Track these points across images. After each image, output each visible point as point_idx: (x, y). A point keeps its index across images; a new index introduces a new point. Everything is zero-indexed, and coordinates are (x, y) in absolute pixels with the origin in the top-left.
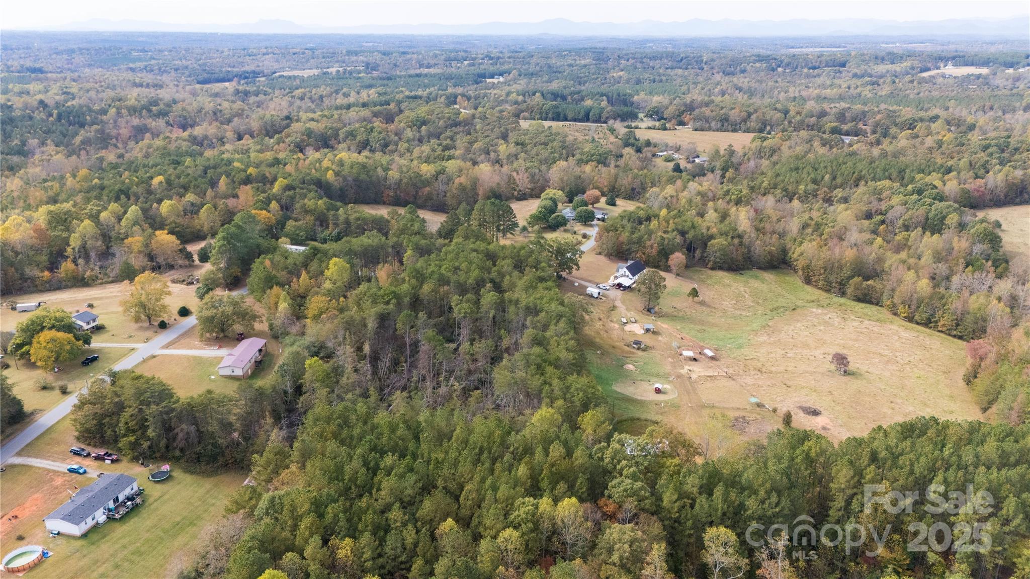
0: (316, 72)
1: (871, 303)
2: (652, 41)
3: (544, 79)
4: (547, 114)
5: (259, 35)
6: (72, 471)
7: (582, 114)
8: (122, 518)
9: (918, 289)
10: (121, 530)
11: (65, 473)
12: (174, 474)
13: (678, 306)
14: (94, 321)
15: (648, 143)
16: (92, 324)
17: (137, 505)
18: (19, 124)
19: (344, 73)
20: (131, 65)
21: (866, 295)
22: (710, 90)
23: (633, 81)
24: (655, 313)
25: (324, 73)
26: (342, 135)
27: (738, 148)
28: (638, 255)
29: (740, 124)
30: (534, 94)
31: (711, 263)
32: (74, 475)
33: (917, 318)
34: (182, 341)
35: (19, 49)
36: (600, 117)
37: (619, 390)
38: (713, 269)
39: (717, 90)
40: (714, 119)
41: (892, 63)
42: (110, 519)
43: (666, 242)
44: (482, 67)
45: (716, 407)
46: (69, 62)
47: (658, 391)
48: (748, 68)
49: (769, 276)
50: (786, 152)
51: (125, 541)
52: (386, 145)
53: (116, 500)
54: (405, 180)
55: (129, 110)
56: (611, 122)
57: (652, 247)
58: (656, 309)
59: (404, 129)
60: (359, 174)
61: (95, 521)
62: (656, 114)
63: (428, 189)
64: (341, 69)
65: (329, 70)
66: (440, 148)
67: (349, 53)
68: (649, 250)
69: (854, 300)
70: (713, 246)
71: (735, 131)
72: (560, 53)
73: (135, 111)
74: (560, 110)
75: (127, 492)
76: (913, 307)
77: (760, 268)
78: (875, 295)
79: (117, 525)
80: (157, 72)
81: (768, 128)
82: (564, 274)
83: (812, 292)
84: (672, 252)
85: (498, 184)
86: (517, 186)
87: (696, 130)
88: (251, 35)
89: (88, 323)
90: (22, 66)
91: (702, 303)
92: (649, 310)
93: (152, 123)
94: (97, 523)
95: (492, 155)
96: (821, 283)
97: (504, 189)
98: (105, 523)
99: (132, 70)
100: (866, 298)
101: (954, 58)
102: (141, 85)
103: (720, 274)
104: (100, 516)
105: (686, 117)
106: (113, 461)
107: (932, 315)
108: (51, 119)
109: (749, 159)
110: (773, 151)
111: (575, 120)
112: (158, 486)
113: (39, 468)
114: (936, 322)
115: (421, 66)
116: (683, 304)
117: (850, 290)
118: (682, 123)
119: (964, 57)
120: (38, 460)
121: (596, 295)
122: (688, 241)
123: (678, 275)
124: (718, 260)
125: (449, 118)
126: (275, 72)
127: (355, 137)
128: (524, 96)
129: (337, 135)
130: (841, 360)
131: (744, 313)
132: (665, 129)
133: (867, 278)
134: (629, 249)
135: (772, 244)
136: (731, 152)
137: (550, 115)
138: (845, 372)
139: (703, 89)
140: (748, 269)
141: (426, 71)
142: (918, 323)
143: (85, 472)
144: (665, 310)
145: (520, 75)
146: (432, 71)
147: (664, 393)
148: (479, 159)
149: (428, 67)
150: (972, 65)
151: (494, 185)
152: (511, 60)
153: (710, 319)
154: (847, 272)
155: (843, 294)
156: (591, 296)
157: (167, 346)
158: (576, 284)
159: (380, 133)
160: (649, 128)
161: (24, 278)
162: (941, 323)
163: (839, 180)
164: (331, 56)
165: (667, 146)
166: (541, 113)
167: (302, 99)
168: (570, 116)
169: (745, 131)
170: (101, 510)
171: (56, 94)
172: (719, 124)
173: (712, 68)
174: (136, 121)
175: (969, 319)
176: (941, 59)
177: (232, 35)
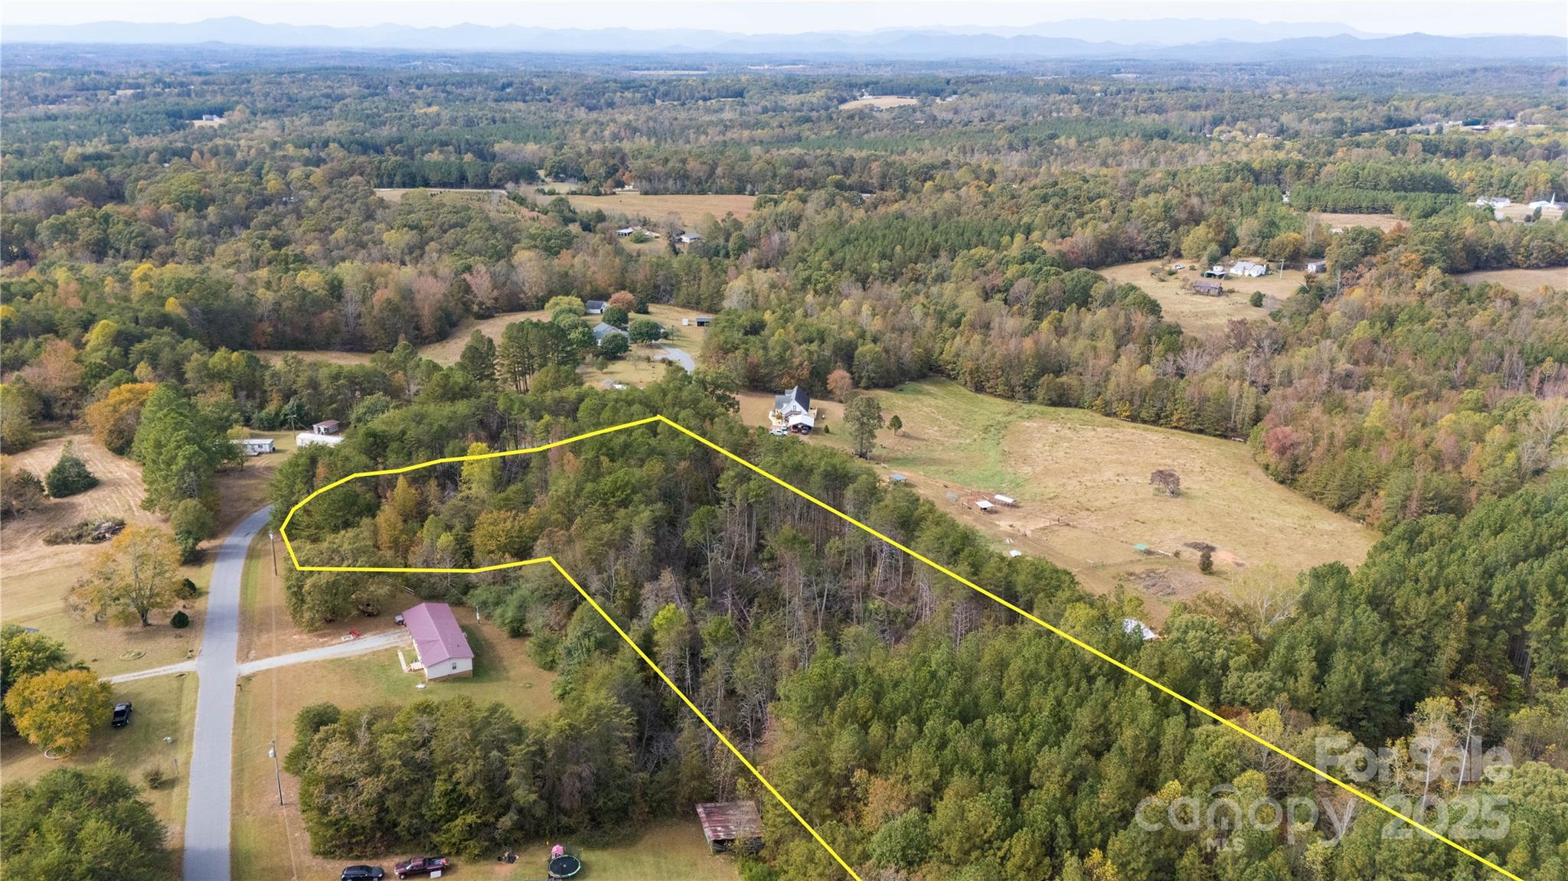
1: (1068, 405)
2: (417, 57)
4: (391, 176)
15: (601, 216)
21: (1061, 396)
23: (461, 122)
28: (784, 381)
33: (1142, 415)
36: (487, 178)
40: (668, 176)
41: (800, 92)
45: (1107, 565)
57: (802, 366)
62: (564, 171)
63: (327, 314)
68: (799, 371)
69: (1048, 405)
70: (863, 355)
71: (703, 192)
76: (1137, 402)
77: (912, 379)
78: (1072, 395)
83: (990, 403)
84: (829, 372)
85: (445, 295)
86: (475, 296)
87: (647, 193)
91: (905, 435)
92: (862, 456)
96: (1000, 388)
97: (453, 303)
100: (1062, 400)
101: (867, 85)
107: (1161, 410)
109: (768, 232)
114: (1168, 417)
117: (1041, 393)
118: (615, 184)
119: (877, 83)
123: (842, 402)
124: (872, 375)
130: (1167, 478)
132: (599, 194)
133: (1059, 374)
134: (769, 373)
137: (398, 179)
138: (1172, 492)
142: (1146, 422)
150: (892, 94)
151: (441, 298)
154: (1030, 371)
155: (1031, 399)
160: (575, 193)
162: (1175, 418)
169: (717, 193)
172: (679, 184)
173: (565, 100)
175: (1210, 408)
176: (851, 86)
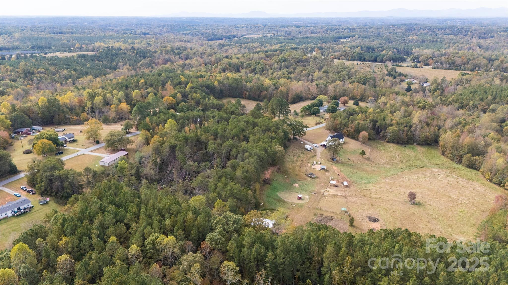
0: (261, 36)
1: (475, 169)
3: (371, 40)
4: (355, 57)
5: (247, 18)
6: (15, 195)
7: (373, 58)
8: (18, 216)
9: (497, 164)
10: (15, 220)
11: (13, 196)
12: (50, 202)
13: (352, 158)
14: (73, 138)
15: (400, 74)
16: (71, 139)
17: (26, 212)
18: (119, 56)
19: (274, 36)
20: (185, 32)
21: (472, 165)
22: (462, 47)
24: (337, 161)
25: (264, 37)
26: (245, 65)
27: (448, 79)
28: (344, 131)
29: (461, 66)
30: (357, 47)
31: (387, 139)
32: (16, 197)
33: (494, 180)
34: (100, 150)
35: (145, 25)
36: (382, 60)
37: (279, 195)
38: (388, 142)
39: (466, 47)
42: (13, 216)
43: (360, 126)
44: (342, 33)
45: (322, 210)
46: (161, 30)
47: (299, 198)
48: (495, 35)
49: (421, 149)
50: (474, 82)
51: (13, 225)
52: (263, 71)
53: (19, 209)
54: (255, 87)
55: (166, 52)
56: (387, 62)
57: (352, 127)
58: (337, 159)
59: (274, 63)
60: (232, 83)
61: (6, 215)
62: (416, 59)
63: (266, 92)
64: (272, 35)
65: (267, 35)
66: (287, 73)
67: (281, 27)
68: (350, 129)
69: (466, 167)
70: (389, 130)
71: (457, 70)
72: (388, 27)
73: (168, 52)
74: (362, 55)
75: (25, 206)
76: (493, 173)
78: (478, 165)
79: (14, 218)
80: (194, 35)
81: (477, 69)
82: (297, 137)
83: (444, 160)
84: (362, 131)
85: (301, 91)
86: (311, 93)
87: (434, 68)
88: (244, 19)
89: (70, 138)
90: (141, 32)
91: (368, 159)
92: (333, 159)
93: (173, 58)
94: (8, 216)
95: (310, 77)
96: (449, 155)
97: (304, 94)
98: (11, 217)
99: (184, 34)
100: (472, 166)
102: (182, 41)
103: (391, 145)
104: (9, 214)
105: (430, 61)
106: (32, 194)
107: (503, 179)
108: (133, 54)
109: (452, 85)
110: (469, 81)
111: (369, 61)
112: (40, 206)
113: (6, 192)
114: (505, 183)
115: (312, 33)
116: (356, 158)
117: (464, 161)
118: (427, 65)
120: (8, 189)
121: (309, 149)
122: (377, 126)
123: (364, 143)
124: (391, 137)
125: (297, 59)
126: (243, 36)
127: (250, 66)
128: (351, 48)
129: (243, 65)
130: (412, 196)
131: (389, 167)
132: (416, 67)
133: (473, 155)
134: (340, 128)
135: (429, 132)
136: (443, 81)
138: (414, 203)
139: (458, 46)
140: (411, 144)
141: (313, 35)
142: (495, 184)
143: (20, 196)
144: (343, 160)
145: (359, 38)
146: (316, 35)
147: (302, 200)
148: (302, 79)
149: (315, 34)
151: (299, 91)
152: (359, 30)
153: (366, 168)
154: (464, 151)
155: (460, 162)
156: (307, 149)
157: (92, 151)
158: (302, 143)
159: (262, 65)
160: (408, 66)
161: (66, 119)
163: (497, 100)
164: (272, 28)
165: (411, 76)
166: (352, 57)
167: (244, 48)
168: (367, 58)
170: (10, 211)
171: (144, 44)
172: (448, 66)
173: (473, 35)
174: (167, 57)
177: (235, 19)
